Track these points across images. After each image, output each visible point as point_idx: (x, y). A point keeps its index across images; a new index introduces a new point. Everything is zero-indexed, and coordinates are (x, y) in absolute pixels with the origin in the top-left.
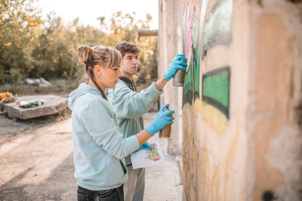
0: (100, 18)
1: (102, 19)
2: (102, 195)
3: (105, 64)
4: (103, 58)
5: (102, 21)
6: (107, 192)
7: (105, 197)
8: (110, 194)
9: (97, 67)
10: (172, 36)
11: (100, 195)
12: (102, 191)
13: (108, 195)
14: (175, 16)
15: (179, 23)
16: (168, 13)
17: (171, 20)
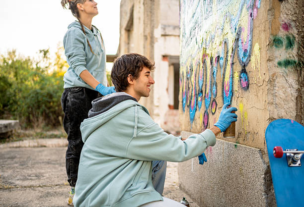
0: (43, 51)
1: (46, 52)
5: (45, 54)
10: (149, 37)
14: (152, 19)
15: (156, 26)
16: (146, 15)
17: (149, 23)
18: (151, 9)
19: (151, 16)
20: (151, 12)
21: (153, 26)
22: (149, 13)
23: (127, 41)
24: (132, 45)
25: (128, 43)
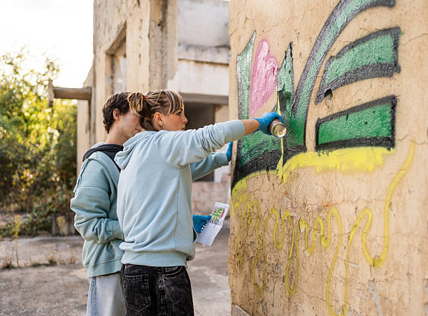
2: (168, 273)
3: (166, 109)
4: (162, 103)
6: (174, 269)
7: (173, 276)
8: (179, 274)
9: (156, 115)
11: (165, 273)
12: (167, 267)
13: (176, 275)
14: (164, 63)
15: (169, 75)
16: (153, 57)
17: (158, 69)
18: (162, 47)
19: (163, 58)
20: (162, 52)
21: (166, 76)
22: (159, 54)
23: (109, 74)
24: (119, 81)
25: (112, 77)
